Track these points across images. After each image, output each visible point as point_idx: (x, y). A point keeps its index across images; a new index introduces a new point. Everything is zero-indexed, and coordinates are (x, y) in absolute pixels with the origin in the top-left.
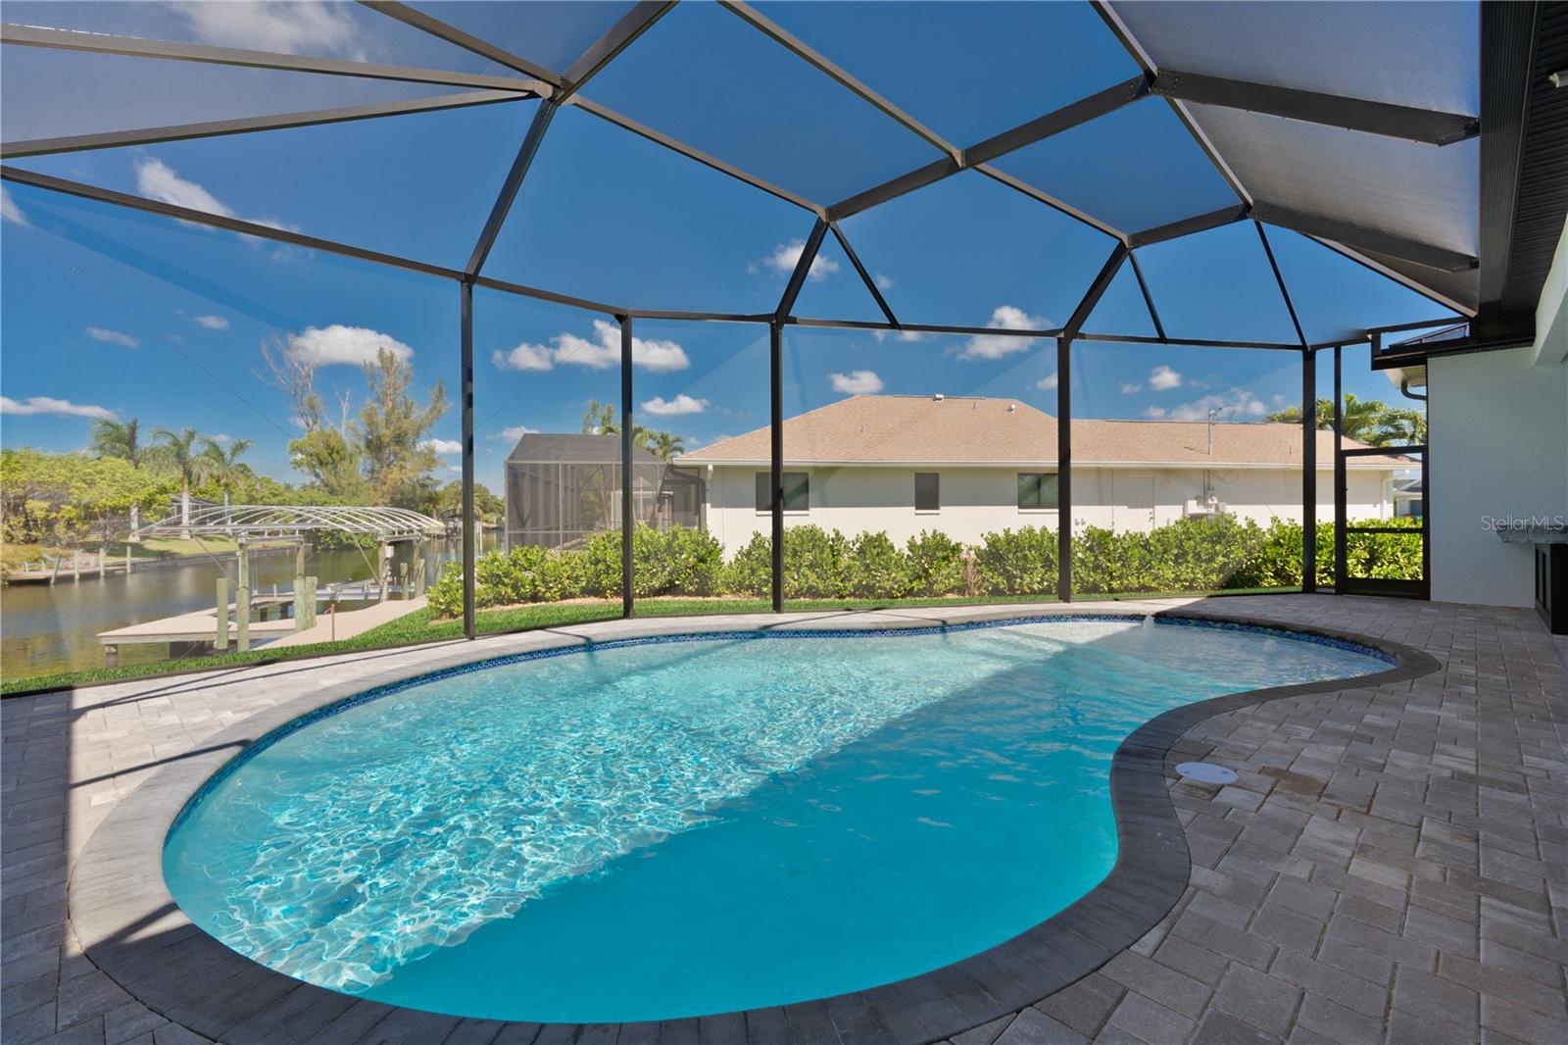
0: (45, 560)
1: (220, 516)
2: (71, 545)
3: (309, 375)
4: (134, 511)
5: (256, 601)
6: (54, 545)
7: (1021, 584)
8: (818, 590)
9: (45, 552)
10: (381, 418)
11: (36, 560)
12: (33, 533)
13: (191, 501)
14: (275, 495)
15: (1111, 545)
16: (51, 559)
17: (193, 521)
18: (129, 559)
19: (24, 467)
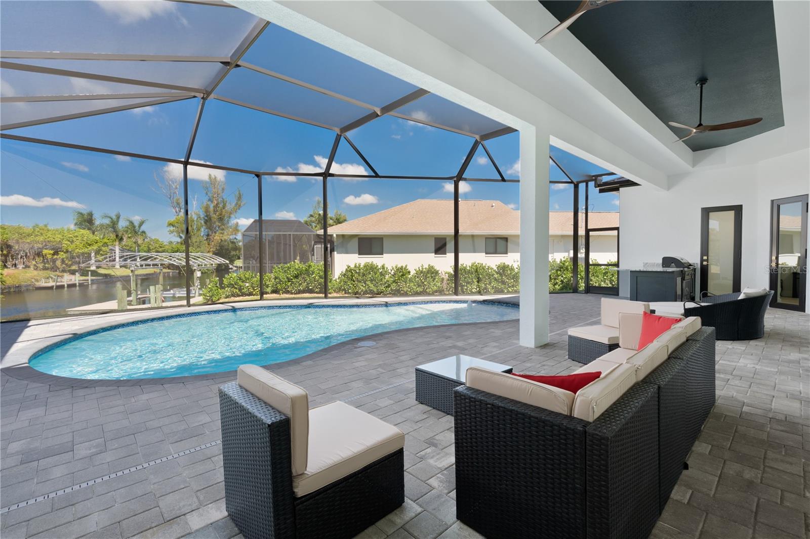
0: (52, 278)
1: (135, 256)
2: (64, 271)
3: (177, 188)
4: (93, 254)
5: (139, 296)
6: (56, 271)
7: (466, 289)
8: (374, 291)
9: (52, 274)
10: (211, 208)
11: (48, 278)
12: (47, 265)
13: (120, 250)
14: (161, 247)
15: (509, 271)
16: (54, 277)
17: (121, 260)
18: (90, 278)
19: (42, 234)
